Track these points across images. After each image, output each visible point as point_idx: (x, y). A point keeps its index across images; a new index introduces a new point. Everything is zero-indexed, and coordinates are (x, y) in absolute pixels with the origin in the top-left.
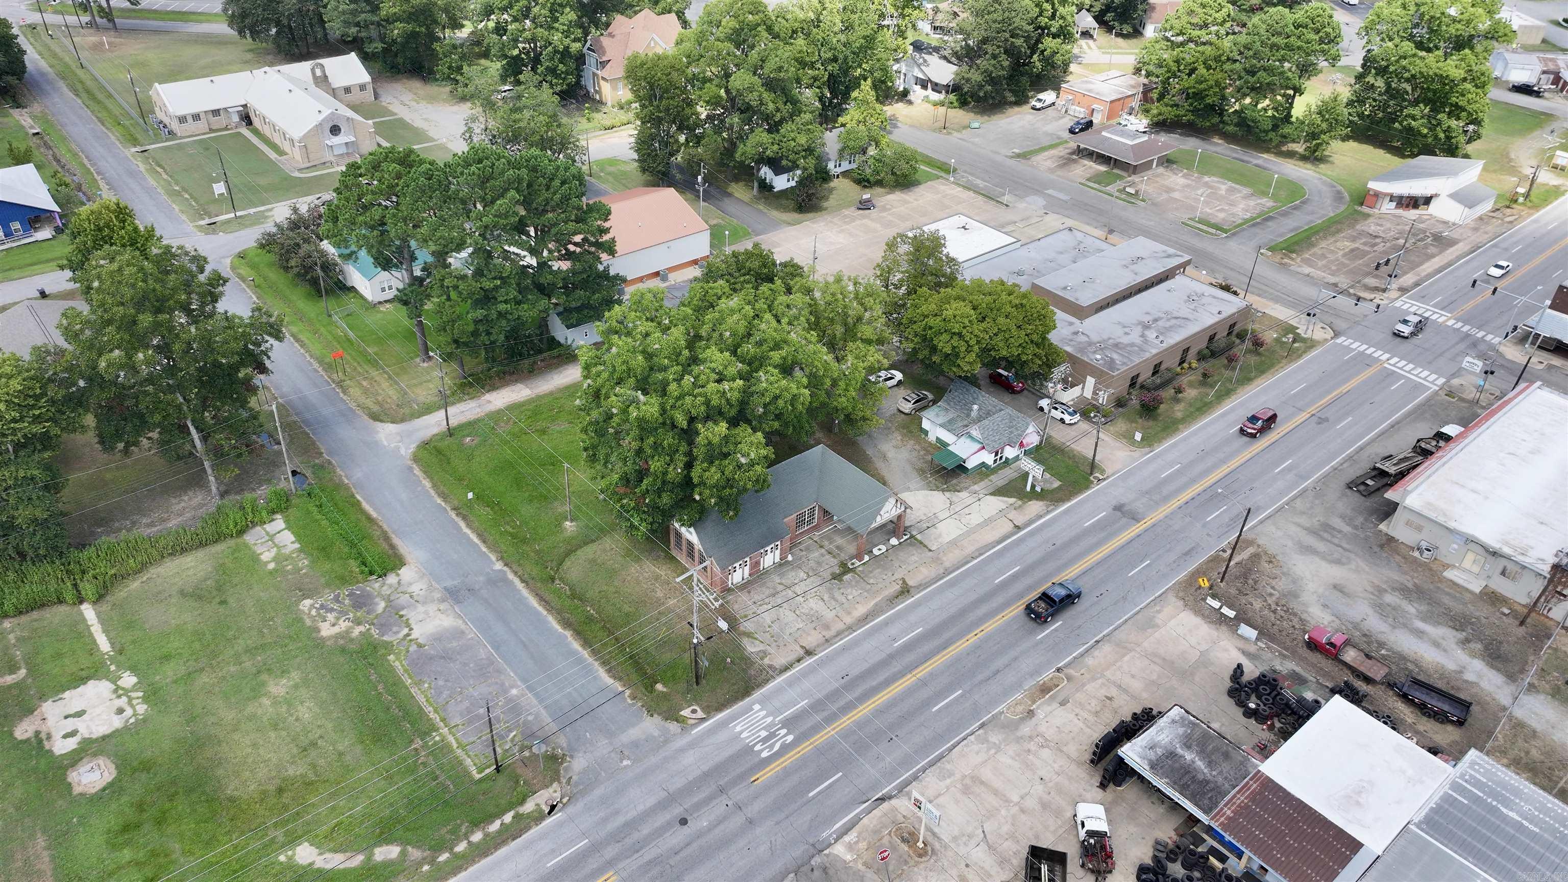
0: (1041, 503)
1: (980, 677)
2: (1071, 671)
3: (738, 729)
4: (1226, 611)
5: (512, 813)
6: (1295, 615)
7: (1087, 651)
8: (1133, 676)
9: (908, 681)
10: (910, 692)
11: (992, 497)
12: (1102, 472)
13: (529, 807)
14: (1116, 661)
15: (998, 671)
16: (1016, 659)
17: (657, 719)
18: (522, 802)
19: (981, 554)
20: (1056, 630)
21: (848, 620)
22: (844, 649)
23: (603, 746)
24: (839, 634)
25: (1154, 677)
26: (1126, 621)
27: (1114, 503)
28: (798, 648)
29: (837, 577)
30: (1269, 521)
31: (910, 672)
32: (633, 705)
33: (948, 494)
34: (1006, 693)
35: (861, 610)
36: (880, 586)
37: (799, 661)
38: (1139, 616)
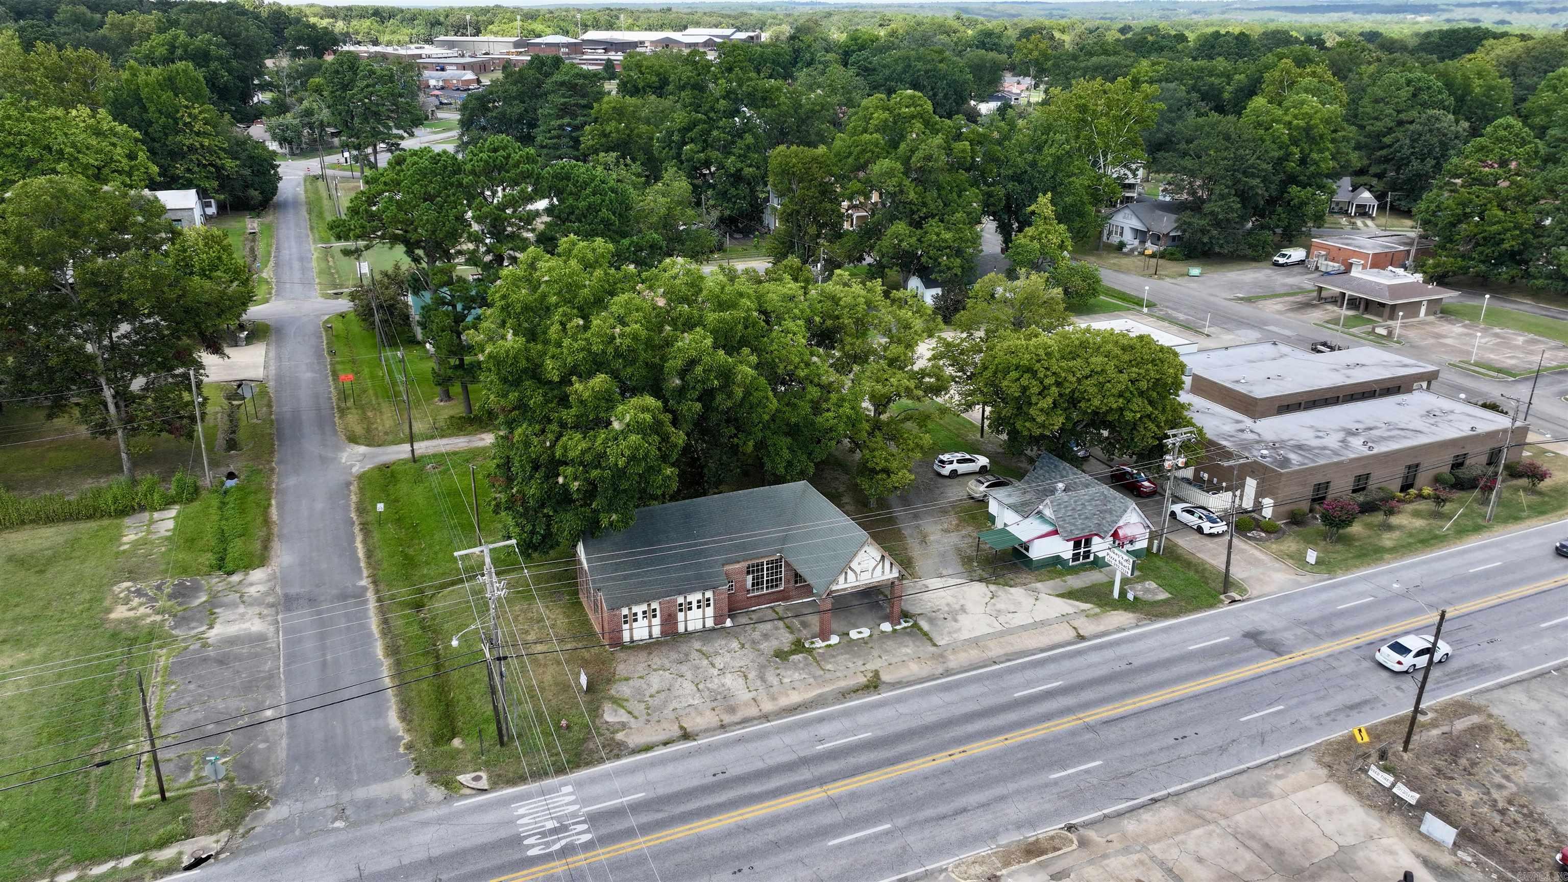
0: (1131, 615)
1: (929, 812)
2: (1091, 834)
3: (521, 811)
4: (1401, 790)
5: (137, 857)
6: (1545, 823)
7: (1132, 810)
8: (1200, 860)
9: (815, 795)
10: (809, 811)
11: (1059, 600)
12: (1243, 591)
13: (168, 853)
14: (1177, 833)
15: (964, 810)
16: (1002, 798)
17: (423, 778)
18: (163, 844)
19: (1009, 660)
20: (1087, 772)
21: (768, 706)
22: (740, 740)
23: (325, 797)
24: (745, 721)
25: (1239, 868)
26: (1216, 781)
27: (1248, 628)
28: (676, 727)
29: (781, 655)
30: (1517, 687)
31: (821, 785)
32: (402, 756)
33: (993, 587)
34: (964, 843)
35: (795, 698)
36: (838, 674)
37: (665, 744)
38: (1243, 778)
